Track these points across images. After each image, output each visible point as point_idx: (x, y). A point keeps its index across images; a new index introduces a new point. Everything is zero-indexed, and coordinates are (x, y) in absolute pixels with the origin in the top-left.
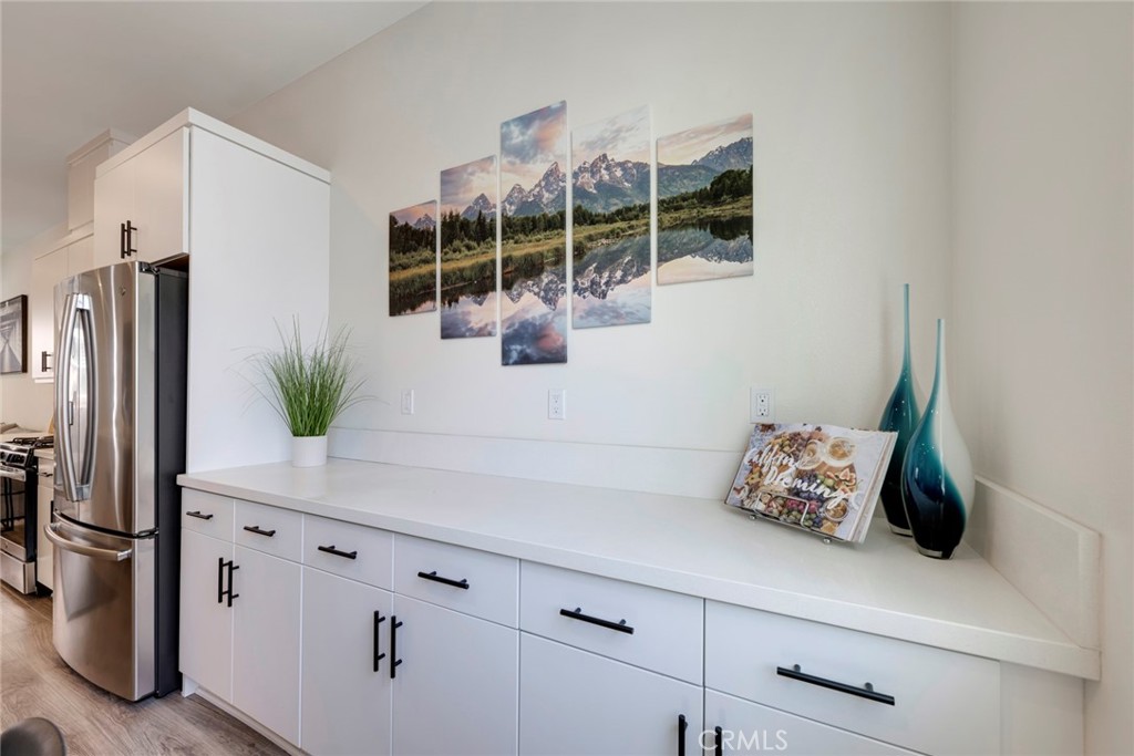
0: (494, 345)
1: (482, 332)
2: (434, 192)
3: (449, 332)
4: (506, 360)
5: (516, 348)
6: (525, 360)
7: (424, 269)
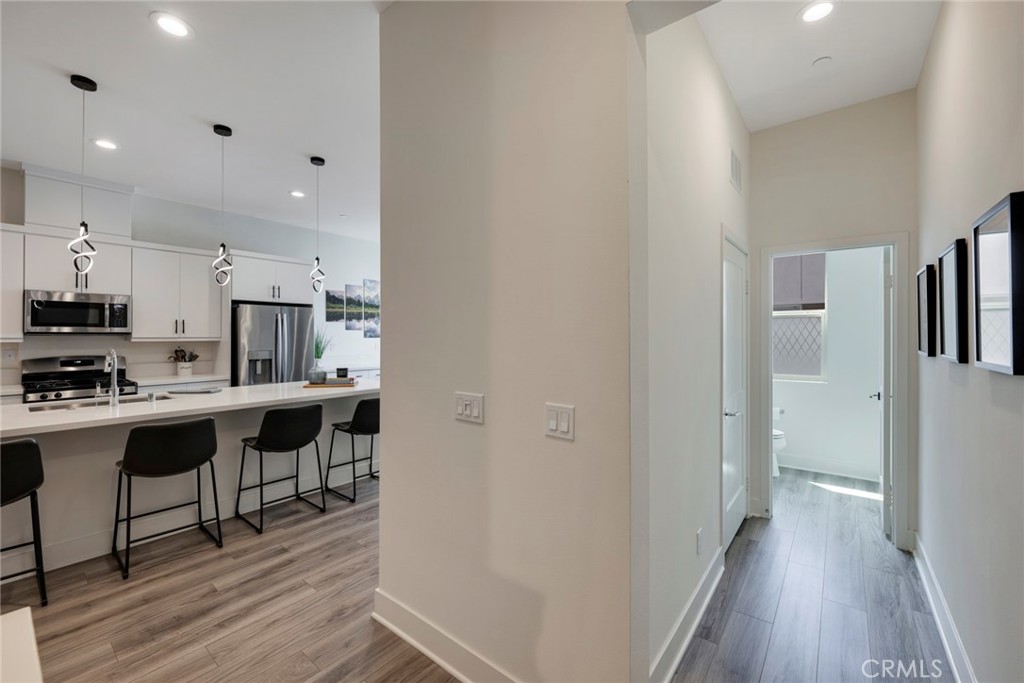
0: (362, 332)
1: (359, 329)
2: (343, 289)
3: (347, 328)
4: (365, 336)
5: (368, 334)
6: (371, 336)
7: (341, 310)
